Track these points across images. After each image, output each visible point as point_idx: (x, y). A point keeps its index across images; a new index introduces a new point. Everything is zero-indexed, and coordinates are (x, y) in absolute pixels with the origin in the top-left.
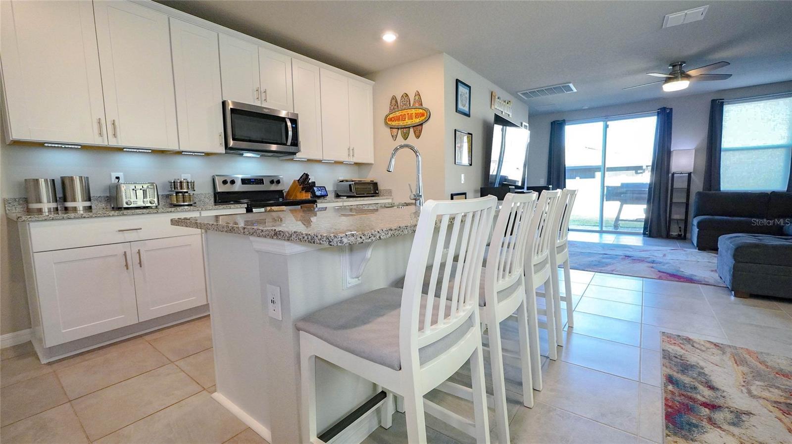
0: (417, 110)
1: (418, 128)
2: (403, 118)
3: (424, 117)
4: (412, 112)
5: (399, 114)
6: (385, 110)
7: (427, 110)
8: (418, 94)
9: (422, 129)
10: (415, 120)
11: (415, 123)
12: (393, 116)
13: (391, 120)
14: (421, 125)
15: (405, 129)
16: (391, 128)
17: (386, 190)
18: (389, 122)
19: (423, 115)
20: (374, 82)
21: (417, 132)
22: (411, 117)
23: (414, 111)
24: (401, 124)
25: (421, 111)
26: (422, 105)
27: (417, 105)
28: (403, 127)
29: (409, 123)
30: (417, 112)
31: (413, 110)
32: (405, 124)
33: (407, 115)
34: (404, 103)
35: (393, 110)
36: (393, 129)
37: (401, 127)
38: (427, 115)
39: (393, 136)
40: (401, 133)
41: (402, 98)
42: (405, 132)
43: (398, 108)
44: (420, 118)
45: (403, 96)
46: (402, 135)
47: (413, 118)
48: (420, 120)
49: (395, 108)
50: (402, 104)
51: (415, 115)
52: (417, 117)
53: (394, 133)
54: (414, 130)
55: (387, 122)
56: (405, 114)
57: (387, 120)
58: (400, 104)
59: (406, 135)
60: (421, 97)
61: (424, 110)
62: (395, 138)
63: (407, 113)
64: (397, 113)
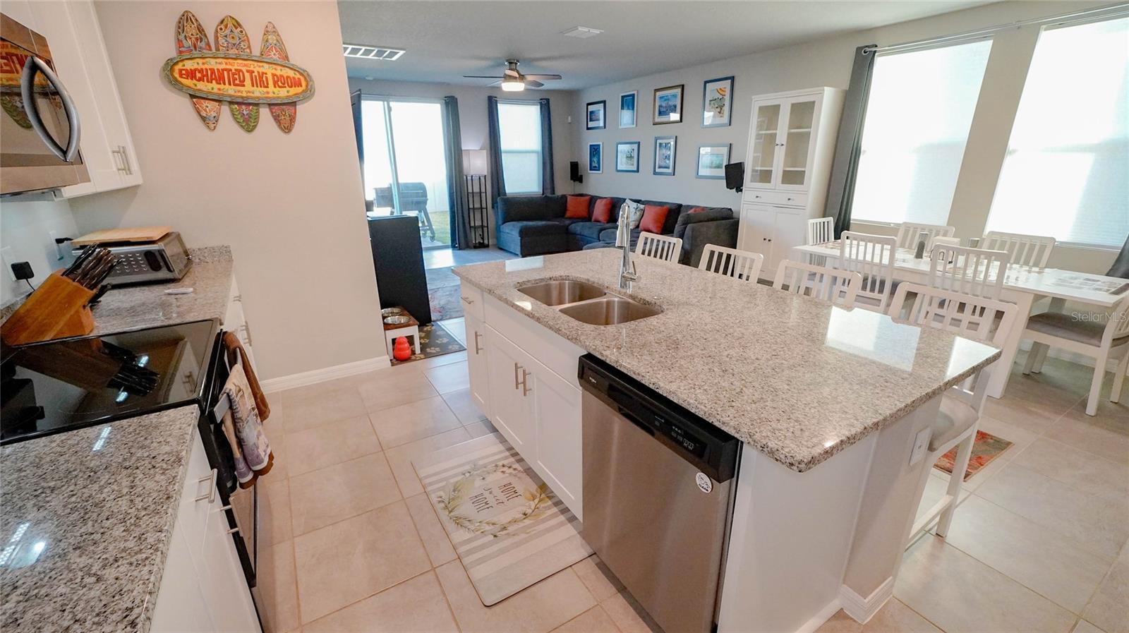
1: (285, 114)
5: (221, 67)
8: (271, 29)
10: (277, 90)
12: (196, 66)
14: (294, 104)
16: (192, 96)
17: (212, 250)
18: (184, 81)
21: (285, 119)
22: (260, 81)
26: (287, 58)
28: (240, 100)
30: (278, 73)
31: (265, 65)
34: (230, 40)
35: (196, 54)
36: (202, 101)
37: (229, 99)
38: (307, 86)
39: (204, 119)
40: (233, 115)
41: (222, 26)
42: (245, 112)
43: (211, 50)
44: (288, 88)
45: (222, 22)
46: (235, 119)
47: (268, 84)
48: (290, 94)
49: (201, 48)
50: (221, 41)
51: (273, 79)
52: (280, 84)
53: (206, 111)
54: (272, 113)
55: (175, 78)
56: (241, 71)
57: (176, 75)
58: (216, 38)
59: (247, 121)
60: (281, 40)
61: (297, 73)
62: (212, 126)
63: (244, 69)
64: (213, 61)
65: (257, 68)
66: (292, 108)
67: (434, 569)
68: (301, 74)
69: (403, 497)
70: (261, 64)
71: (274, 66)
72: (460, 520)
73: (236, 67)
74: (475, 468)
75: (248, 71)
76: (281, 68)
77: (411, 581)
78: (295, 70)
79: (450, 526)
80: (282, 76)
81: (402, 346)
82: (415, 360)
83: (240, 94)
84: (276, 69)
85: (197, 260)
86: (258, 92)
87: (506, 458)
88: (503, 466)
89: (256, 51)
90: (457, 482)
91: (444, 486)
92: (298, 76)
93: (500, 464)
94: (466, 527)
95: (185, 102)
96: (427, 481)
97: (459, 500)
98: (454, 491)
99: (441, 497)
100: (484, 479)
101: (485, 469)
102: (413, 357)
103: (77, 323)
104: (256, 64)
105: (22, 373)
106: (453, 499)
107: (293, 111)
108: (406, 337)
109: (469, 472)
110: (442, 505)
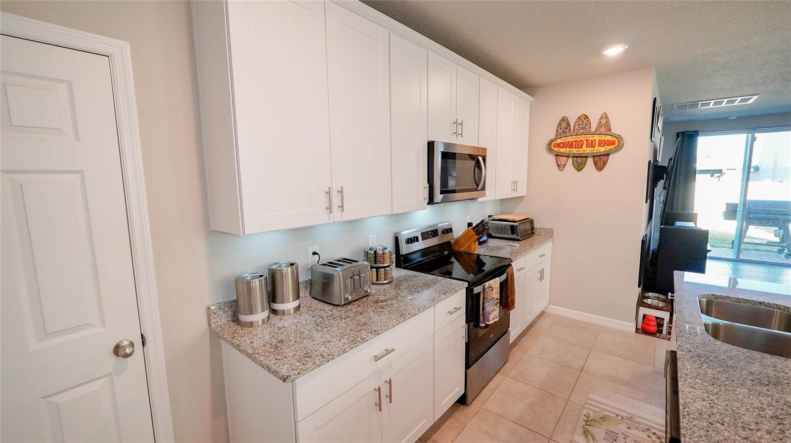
0: (603, 136)
1: (600, 161)
2: (579, 145)
3: (613, 146)
4: (594, 138)
5: (572, 140)
6: (550, 133)
7: (619, 138)
8: (605, 116)
9: (607, 160)
10: (599, 149)
11: (597, 153)
12: (562, 141)
13: (558, 145)
14: (608, 155)
15: (579, 159)
16: (556, 155)
17: (545, 230)
18: (554, 149)
19: (613, 143)
20: (532, 99)
21: (601, 164)
22: (591, 144)
23: (597, 138)
24: (575, 152)
25: (610, 138)
26: (610, 130)
27: (603, 130)
28: (578, 155)
29: (588, 151)
30: (602, 139)
31: (596, 136)
32: (581, 152)
33: (585, 142)
34: (581, 126)
35: (563, 135)
36: (560, 157)
37: (573, 155)
38: (618, 144)
39: (558, 165)
40: (573, 163)
41: (579, 120)
42: (579, 161)
43: (570, 132)
44: (606, 147)
45: (579, 118)
46: (573, 165)
47: (595, 145)
48: (607, 149)
49: (566, 132)
50: (577, 127)
51: (599, 142)
52: (602, 145)
53: (560, 162)
54: (594, 160)
55: (551, 148)
56: (582, 140)
57: (552, 146)
58: (574, 127)
59: (579, 165)
60: (609, 121)
61: (614, 137)
62: (561, 169)
63: (584, 140)
64: (570, 138)
65: (590, 138)
66: (606, 158)
67: (550, 439)
68: (616, 138)
69: (569, 398)
70: (594, 136)
71: (601, 136)
72: (588, 433)
73: (581, 139)
74: (630, 418)
75: (586, 140)
76: (604, 136)
77: (535, 433)
78: (612, 136)
79: (580, 431)
80: (604, 140)
81: (649, 322)
82: (658, 337)
83: (579, 152)
84: (602, 137)
85: (537, 234)
86: (589, 150)
87: (660, 430)
88: (654, 434)
89: (593, 129)
90: (607, 416)
91: (597, 411)
92: (614, 138)
93: (653, 431)
94: (587, 438)
95: (553, 158)
96: (589, 401)
97: (599, 425)
98: (601, 418)
99: (589, 414)
100: (629, 428)
101: (636, 425)
102: (658, 335)
103: (470, 247)
104: (591, 136)
105: (453, 259)
106: (595, 421)
107: (607, 159)
108: (656, 317)
109: (623, 418)
110: (586, 418)
